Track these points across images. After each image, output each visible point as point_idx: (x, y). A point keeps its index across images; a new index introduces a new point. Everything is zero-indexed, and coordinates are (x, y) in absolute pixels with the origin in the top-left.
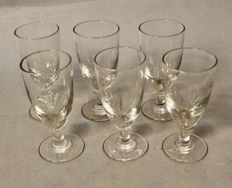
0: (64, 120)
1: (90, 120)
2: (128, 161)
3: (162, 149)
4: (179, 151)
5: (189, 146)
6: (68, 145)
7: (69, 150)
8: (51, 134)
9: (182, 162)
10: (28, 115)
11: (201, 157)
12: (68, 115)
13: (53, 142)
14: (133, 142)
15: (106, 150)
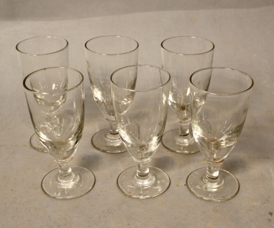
0: (73, 150)
1: (102, 152)
2: (147, 198)
3: (186, 186)
4: (206, 188)
5: (217, 182)
6: (76, 179)
7: (77, 185)
8: (55, 167)
9: (210, 201)
10: (29, 144)
11: (232, 195)
12: (77, 143)
13: (58, 176)
14: (152, 177)
15: (120, 186)
